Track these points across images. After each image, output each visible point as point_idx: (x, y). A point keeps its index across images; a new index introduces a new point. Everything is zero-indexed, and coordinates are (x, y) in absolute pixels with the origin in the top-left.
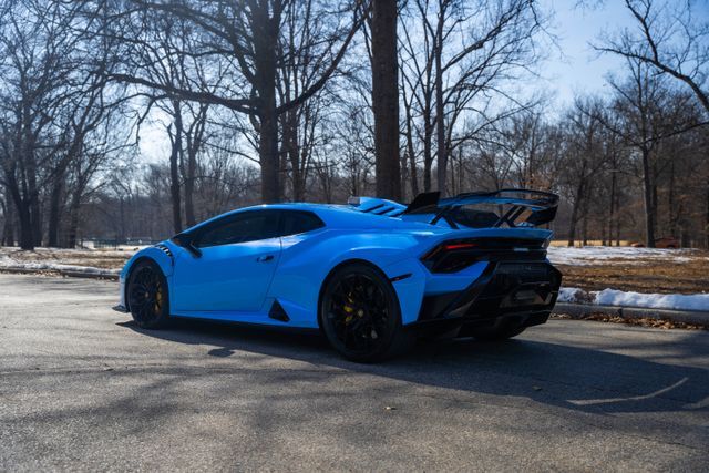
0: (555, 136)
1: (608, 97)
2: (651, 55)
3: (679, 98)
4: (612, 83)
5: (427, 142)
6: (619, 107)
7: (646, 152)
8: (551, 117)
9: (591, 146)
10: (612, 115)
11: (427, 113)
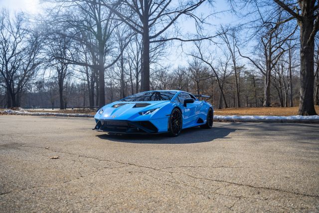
0: (171, 77)
1: (187, 66)
2: (200, 56)
3: (206, 69)
4: (189, 63)
5: (137, 77)
6: (190, 69)
7: (198, 83)
8: (170, 72)
9: (181, 80)
10: (187, 72)
11: (137, 69)
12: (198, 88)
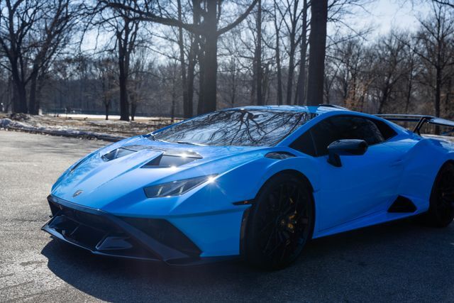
0: (370, 55)
4: (419, 20)
5: (292, 54)
6: (421, 36)
7: (439, 70)
8: (368, 43)
9: (394, 61)
10: (412, 43)
11: (292, 35)
12: (439, 82)
